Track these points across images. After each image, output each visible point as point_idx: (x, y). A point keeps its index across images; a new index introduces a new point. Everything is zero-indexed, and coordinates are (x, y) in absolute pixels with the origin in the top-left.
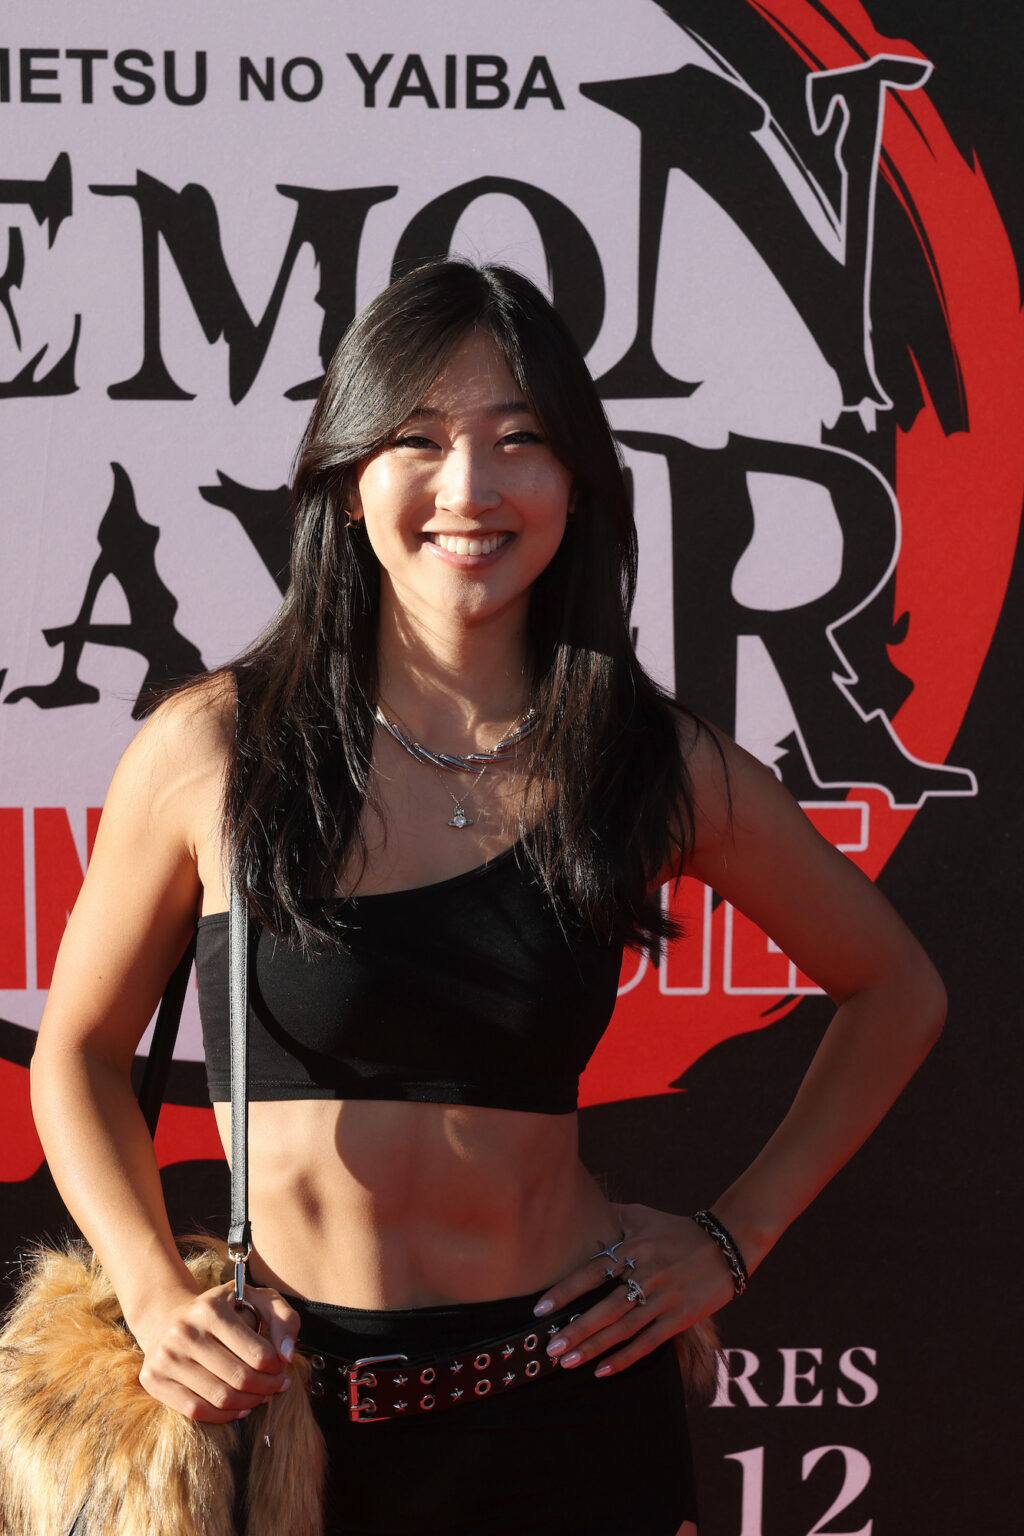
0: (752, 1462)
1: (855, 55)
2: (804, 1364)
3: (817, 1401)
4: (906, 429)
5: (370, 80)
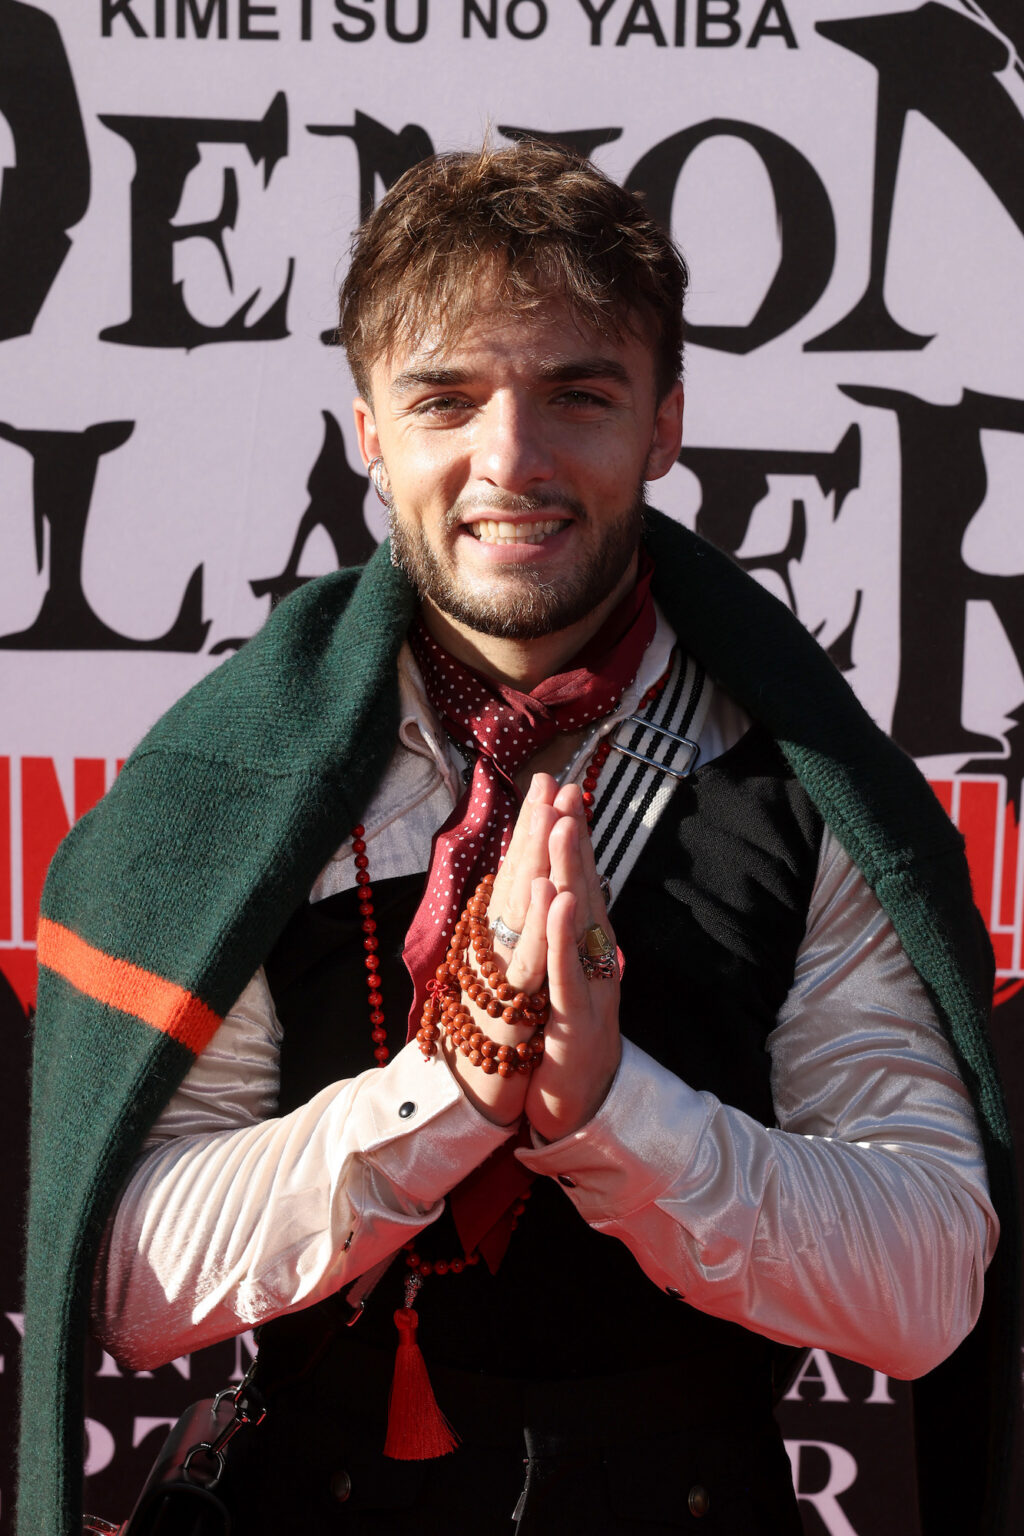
5: (596, 18)
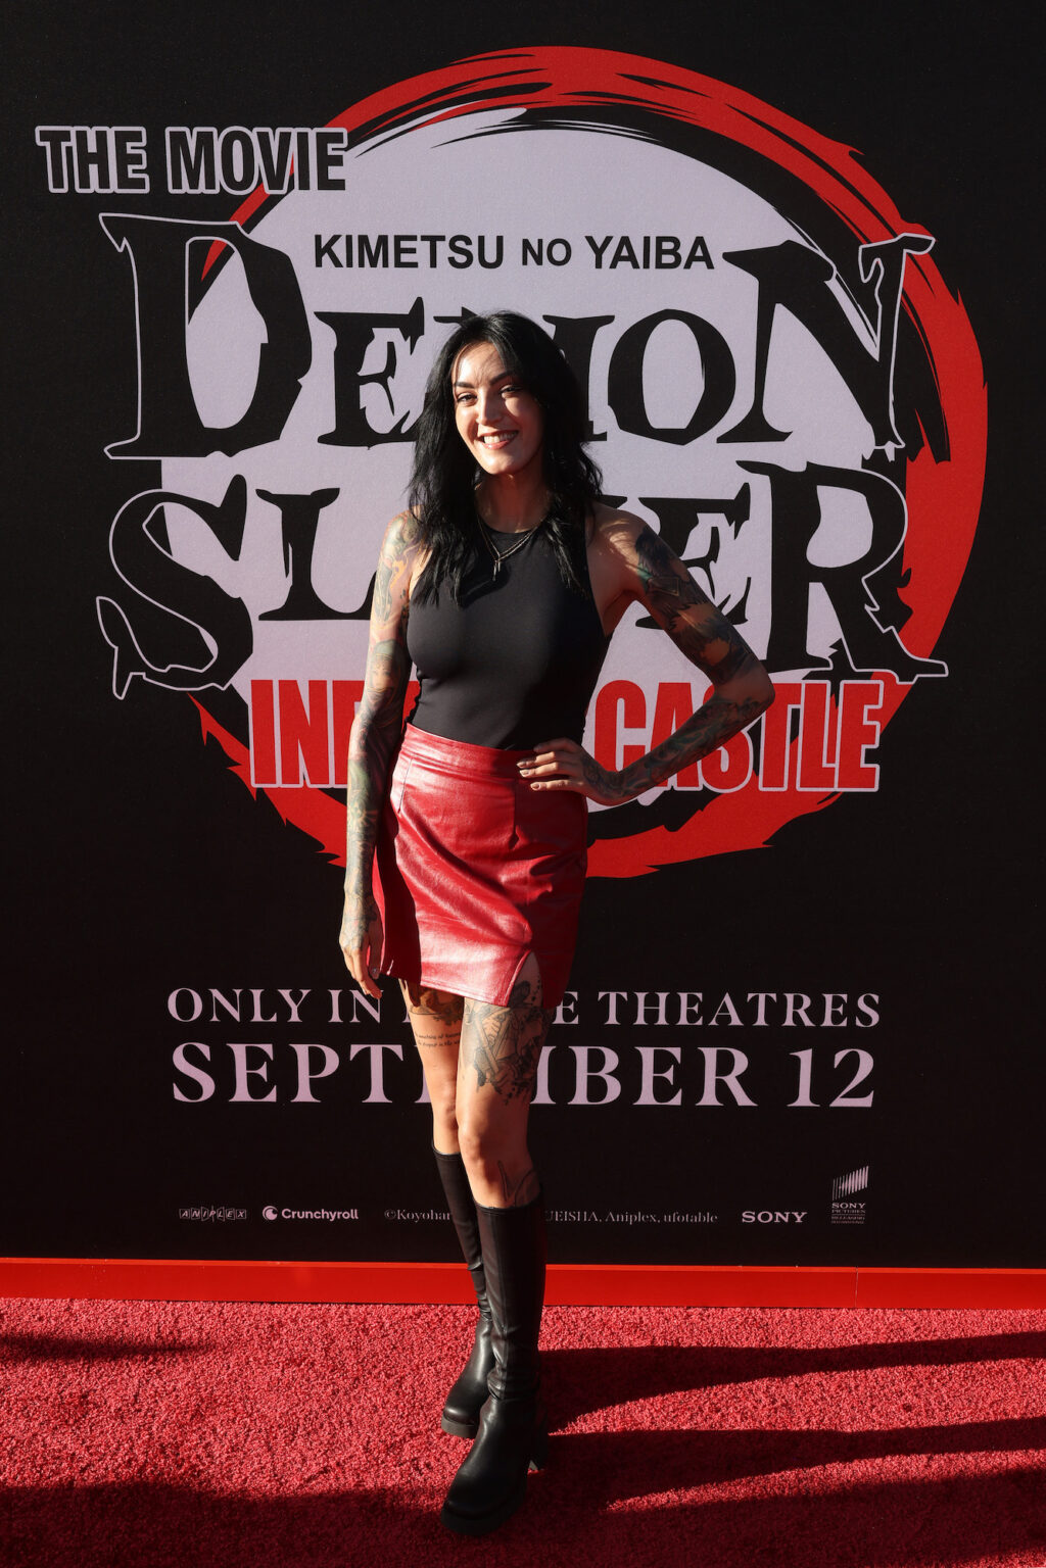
0: (805, 1057)
1: (889, 234)
2: (837, 1002)
3: (844, 1024)
4: (912, 460)
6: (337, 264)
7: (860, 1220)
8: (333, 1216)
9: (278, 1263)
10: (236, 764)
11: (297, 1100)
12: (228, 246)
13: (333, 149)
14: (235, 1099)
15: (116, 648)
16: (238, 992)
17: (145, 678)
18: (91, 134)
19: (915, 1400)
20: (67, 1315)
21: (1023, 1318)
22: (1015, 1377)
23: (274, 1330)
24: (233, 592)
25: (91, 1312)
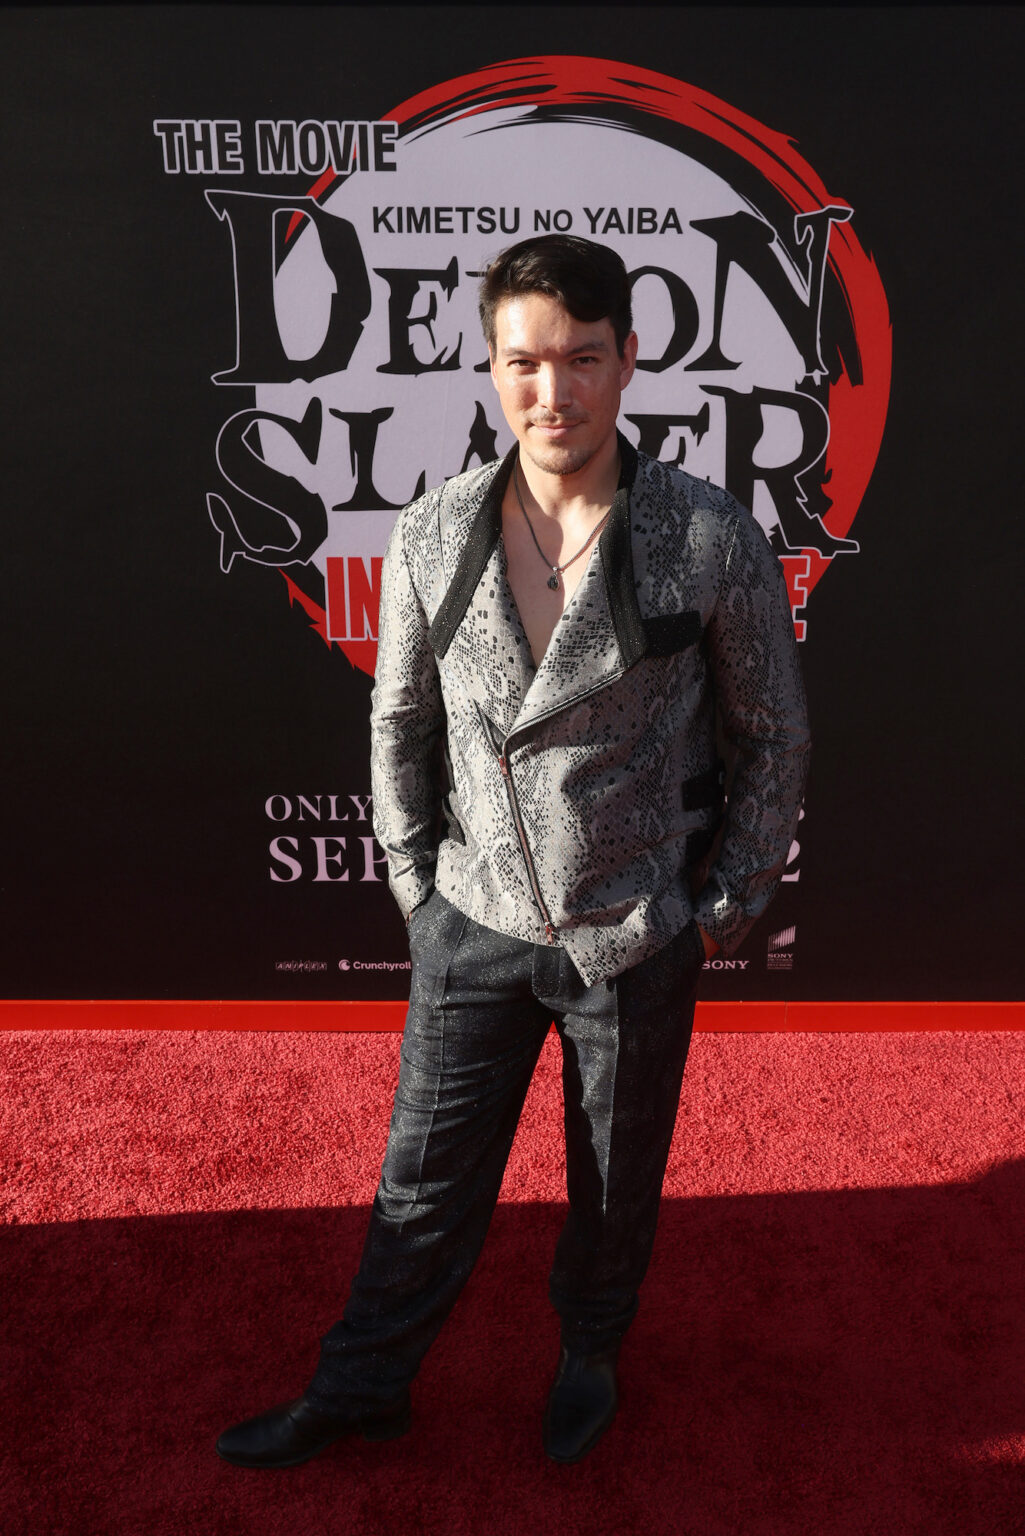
1: (817, 206)
4: (834, 384)
6: (391, 230)
7: (789, 966)
8: (392, 967)
9: (351, 1003)
10: (317, 623)
11: (363, 879)
12: (306, 217)
13: (387, 138)
14: (318, 879)
15: (222, 533)
16: (318, 798)
17: (245, 557)
18: (197, 126)
19: (830, 1095)
20: (192, 1041)
21: (910, 1038)
22: (904, 1078)
23: (350, 1052)
24: (312, 490)
25: (211, 1040)
